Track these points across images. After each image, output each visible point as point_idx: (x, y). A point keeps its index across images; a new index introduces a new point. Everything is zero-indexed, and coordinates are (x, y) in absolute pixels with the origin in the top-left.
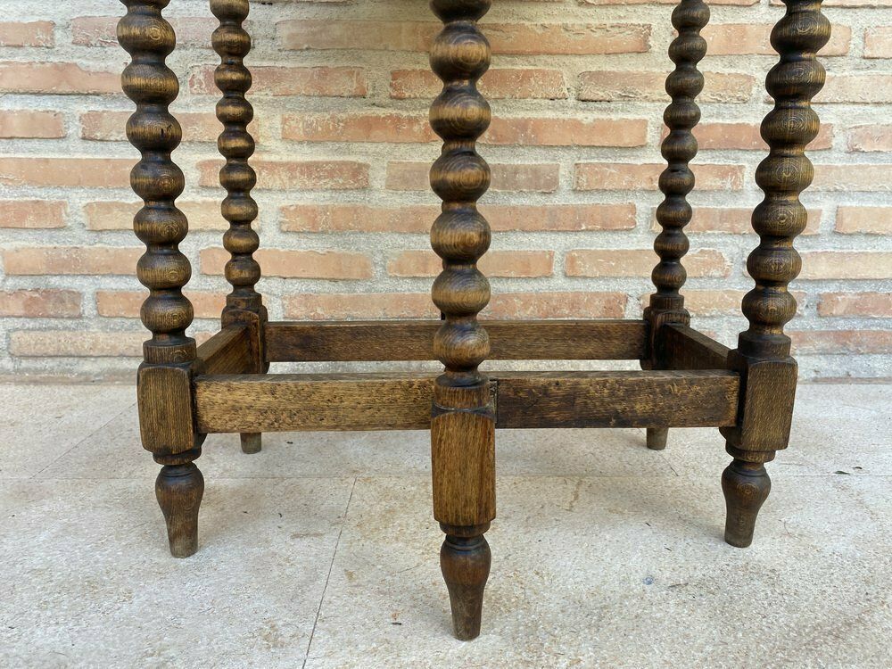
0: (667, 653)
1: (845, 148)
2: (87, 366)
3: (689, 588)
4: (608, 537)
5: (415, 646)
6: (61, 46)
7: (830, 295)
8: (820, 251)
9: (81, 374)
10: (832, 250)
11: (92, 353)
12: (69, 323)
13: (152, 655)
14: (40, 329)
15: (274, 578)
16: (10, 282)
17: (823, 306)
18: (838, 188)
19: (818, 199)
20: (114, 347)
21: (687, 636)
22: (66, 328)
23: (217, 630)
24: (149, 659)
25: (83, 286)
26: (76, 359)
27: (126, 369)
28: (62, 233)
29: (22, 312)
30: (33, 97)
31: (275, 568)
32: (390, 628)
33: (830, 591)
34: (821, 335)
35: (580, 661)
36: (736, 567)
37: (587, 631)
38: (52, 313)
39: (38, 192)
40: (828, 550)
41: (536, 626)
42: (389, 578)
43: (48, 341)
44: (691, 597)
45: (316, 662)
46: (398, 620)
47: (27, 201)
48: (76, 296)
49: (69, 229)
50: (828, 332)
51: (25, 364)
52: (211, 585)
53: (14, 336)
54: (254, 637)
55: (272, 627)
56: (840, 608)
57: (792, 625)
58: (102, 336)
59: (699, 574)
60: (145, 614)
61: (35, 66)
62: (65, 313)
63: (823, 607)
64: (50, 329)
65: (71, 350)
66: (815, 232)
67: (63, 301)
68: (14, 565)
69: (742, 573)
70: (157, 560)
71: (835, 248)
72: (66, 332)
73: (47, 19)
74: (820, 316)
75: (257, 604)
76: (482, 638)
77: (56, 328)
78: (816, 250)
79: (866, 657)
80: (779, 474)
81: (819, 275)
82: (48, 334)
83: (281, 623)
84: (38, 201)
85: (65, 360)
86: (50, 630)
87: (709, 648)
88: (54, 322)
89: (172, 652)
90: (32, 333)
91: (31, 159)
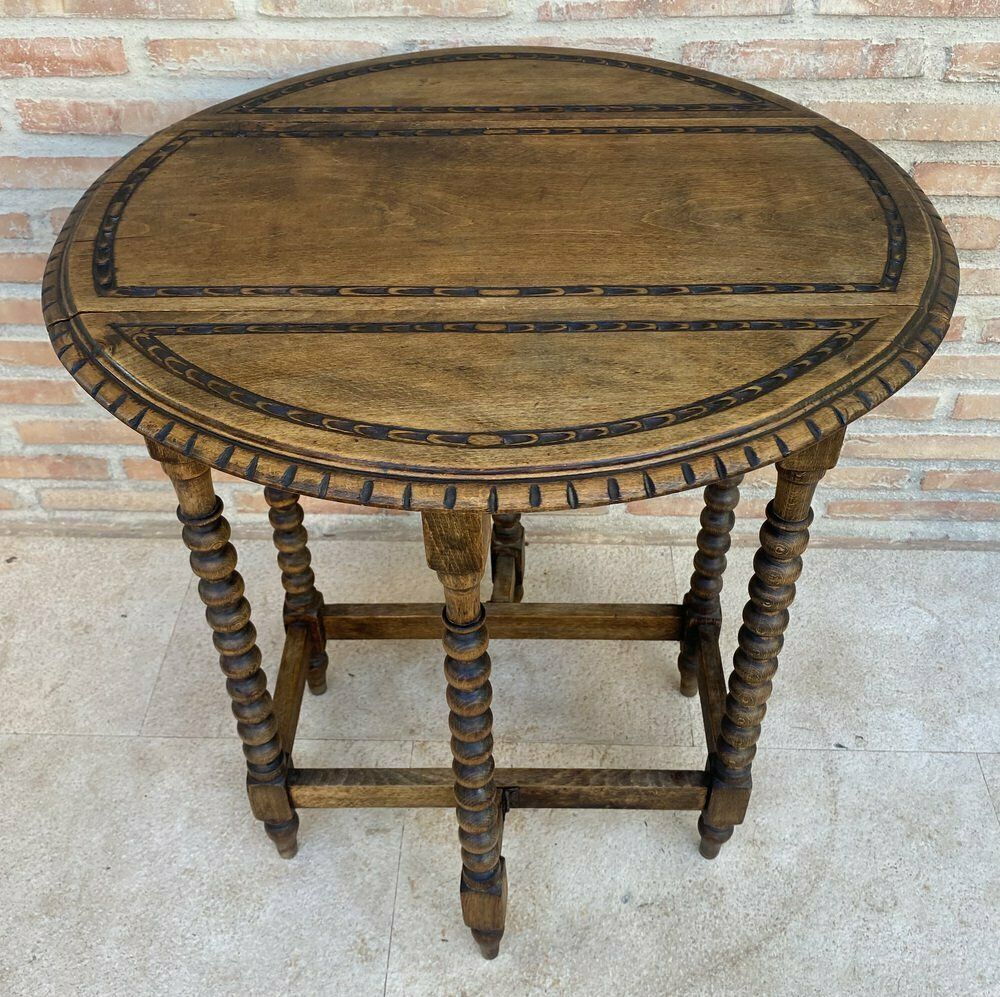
0: (617, 976)
1: (977, 338)
2: (124, 518)
3: (653, 908)
4: (609, 841)
5: (456, 963)
6: (42, 237)
7: (936, 473)
8: (931, 434)
9: (120, 524)
10: (946, 434)
11: (127, 508)
12: (99, 484)
13: (291, 965)
14: (68, 488)
15: (358, 886)
16: (30, 450)
17: (926, 481)
18: (962, 377)
19: (937, 387)
20: (149, 504)
21: (634, 960)
22: (95, 488)
23: (327, 942)
24: (290, 969)
25: (107, 454)
26: (111, 513)
27: (165, 521)
28: (76, 408)
29: (49, 475)
30: (19, 285)
31: (357, 874)
32: (440, 944)
33: (752, 914)
34: (921, 505)
35: (559, 981)
36: (695, 884)
37: (570, 952)
38: (79, 476)
39: (42, 372)
40: (775, 863)
41: (537, 946)
42: (440, 889)
43: (80, 498)
44: (650, 919)
45: (394, 976)
46: (446, 937)
47: (32, 381)
48: (102, 464)
49: (82, 405)
50: (929, 503)
51: (58, 515)
52: (315, 892)
53: (44, 494)
54: (352, 950)
55: (363, 940)
56: (750, 935)
57: (709, 951)
58: (135, 495)
59: (664, 892)
60: (276, 924)
61: (14, 257)
62: (93, 477)
63: (738, 933)
64: (80, 488)
65: (106, 506)
66: (928, 417)
67: (88, 467)
68: (170, 863)
69: (696, 892)
70: (271, 861)
71: (949, 431)
72: (96, 491)
73: (20, 211)
74: (922, 489)
75: (350, 916)
76: (500, 957)
77: (85, 487)
78: (926, 433)
79: (745, 983)
80: (785, 745)
81: (926, 455)
82: (79, 492)
83: (367, 937)
84: (44, 382)
85: (100, 513)
86: (219, 937)
87: (645, 972)
88: (82, 483)
89: (302, 963)
90: (62, 491)
91: (28, 342)
